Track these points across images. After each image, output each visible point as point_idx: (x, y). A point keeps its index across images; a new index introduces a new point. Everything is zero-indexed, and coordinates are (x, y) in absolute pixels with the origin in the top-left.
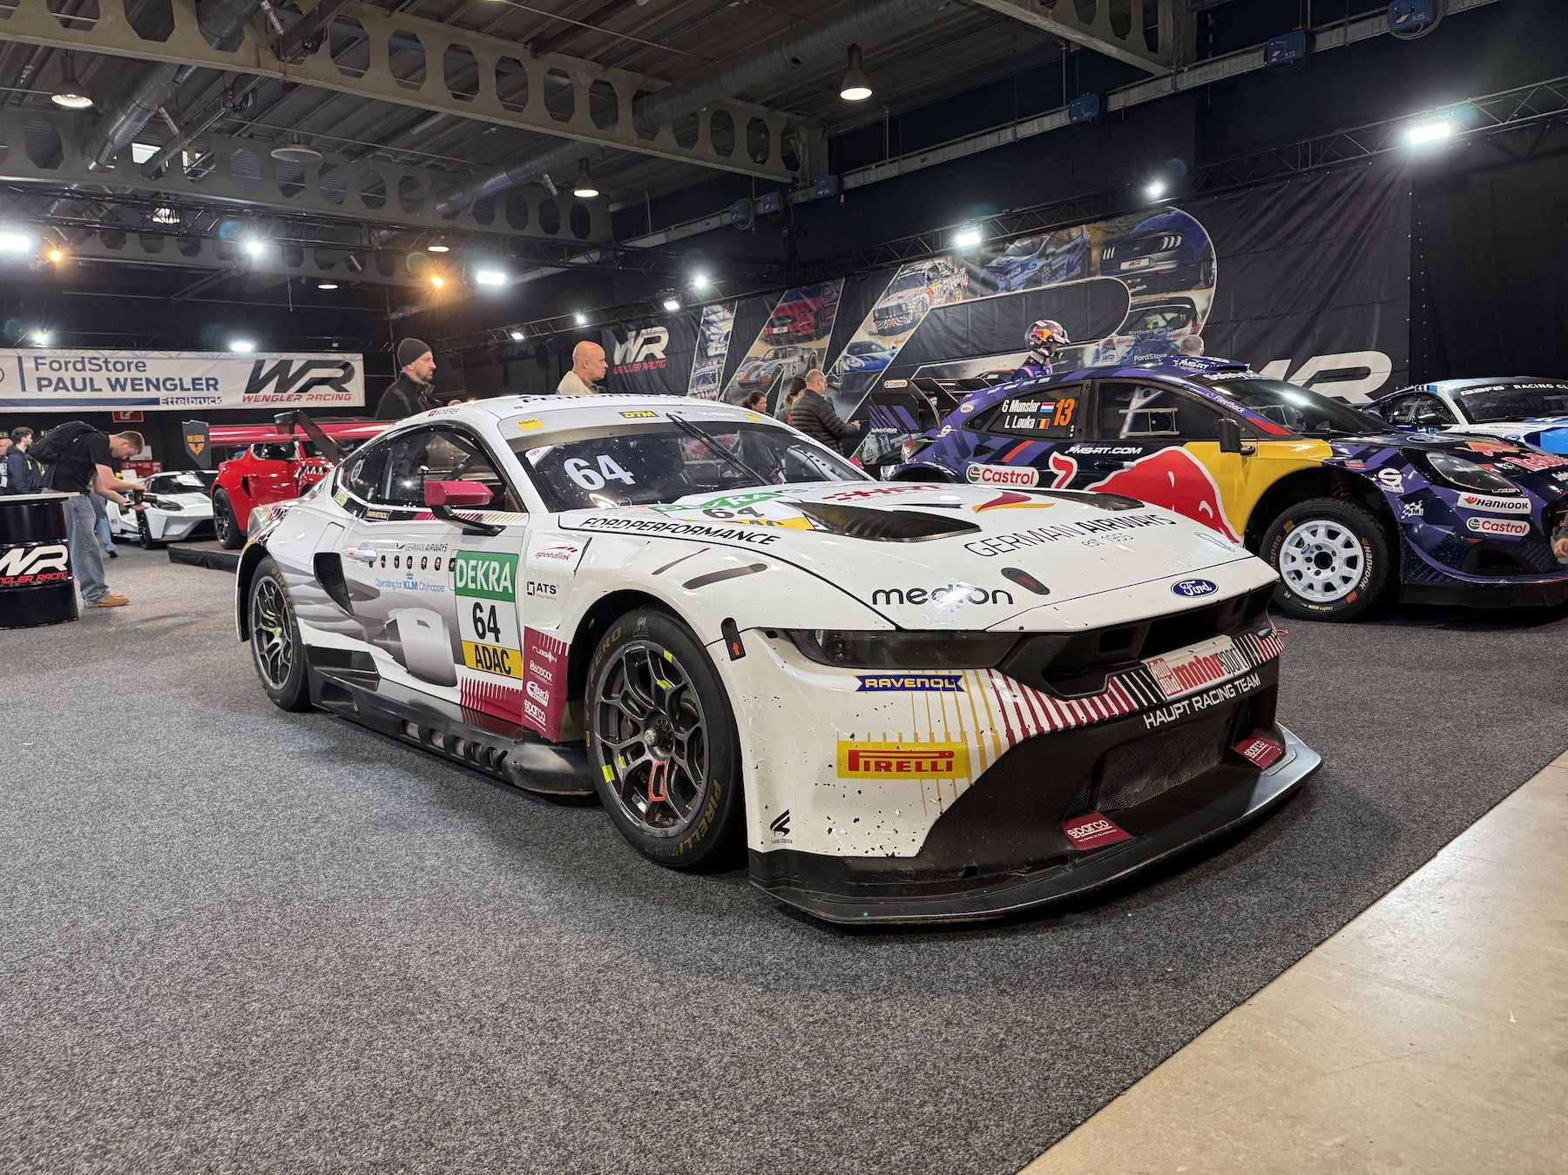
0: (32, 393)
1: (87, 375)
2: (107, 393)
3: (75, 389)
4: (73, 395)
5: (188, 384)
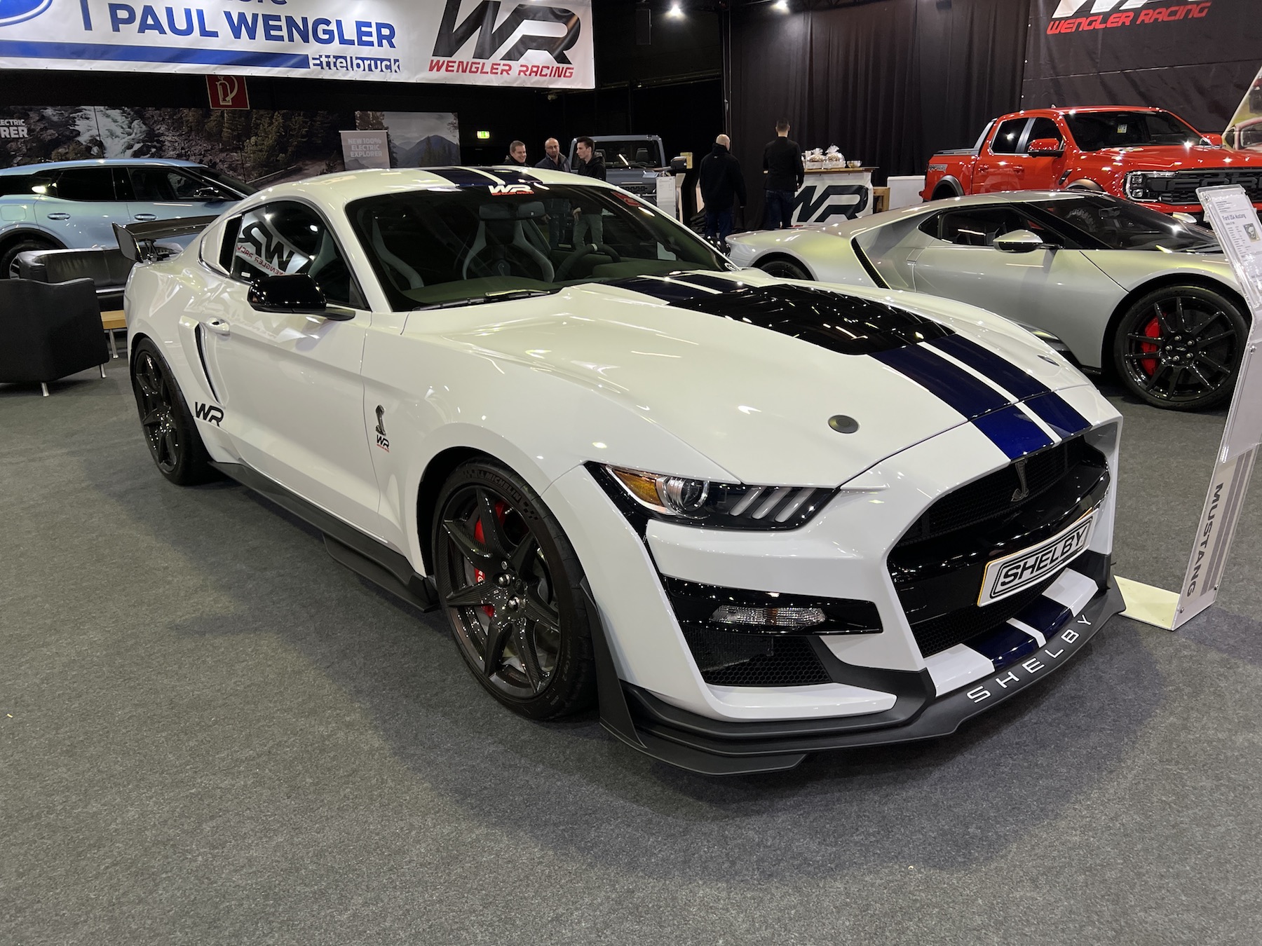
0: (103, 33)
2: (227, 42)
3: (172, 29)
4: (171, 40)
5: (350, 33)
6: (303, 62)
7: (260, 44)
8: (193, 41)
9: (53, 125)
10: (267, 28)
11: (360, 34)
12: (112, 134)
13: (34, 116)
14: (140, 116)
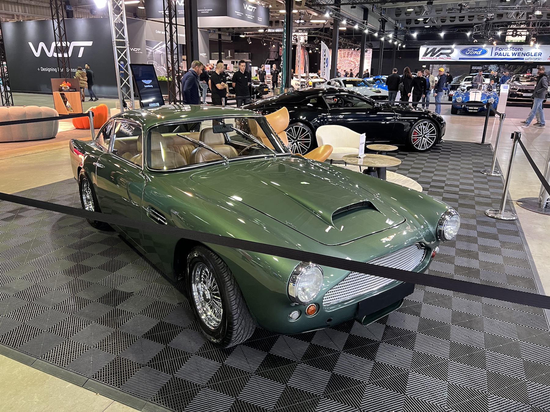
0: (493, 56)
1: (507, 52)
2: (511, 57)
3: (503, 55)
4: (503, 57)
5: (533, 54)
6: (523, 59)
7: (517, 57)
8: (506, 57)
9: (486, 67)
10: (518, 54)
11: (535, 54)
12: (493, 69)
13: (483, 66)
14: (498, 66)
